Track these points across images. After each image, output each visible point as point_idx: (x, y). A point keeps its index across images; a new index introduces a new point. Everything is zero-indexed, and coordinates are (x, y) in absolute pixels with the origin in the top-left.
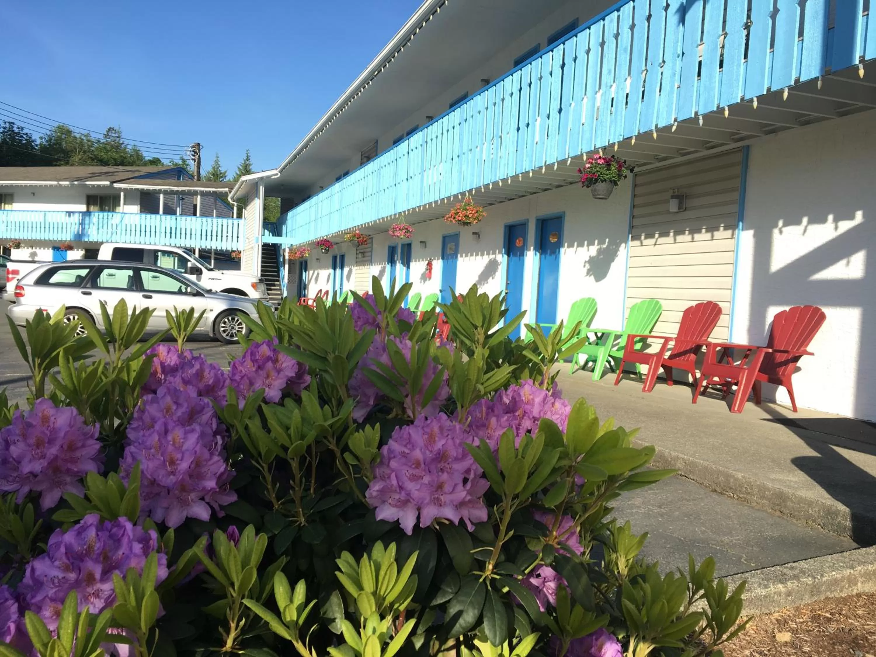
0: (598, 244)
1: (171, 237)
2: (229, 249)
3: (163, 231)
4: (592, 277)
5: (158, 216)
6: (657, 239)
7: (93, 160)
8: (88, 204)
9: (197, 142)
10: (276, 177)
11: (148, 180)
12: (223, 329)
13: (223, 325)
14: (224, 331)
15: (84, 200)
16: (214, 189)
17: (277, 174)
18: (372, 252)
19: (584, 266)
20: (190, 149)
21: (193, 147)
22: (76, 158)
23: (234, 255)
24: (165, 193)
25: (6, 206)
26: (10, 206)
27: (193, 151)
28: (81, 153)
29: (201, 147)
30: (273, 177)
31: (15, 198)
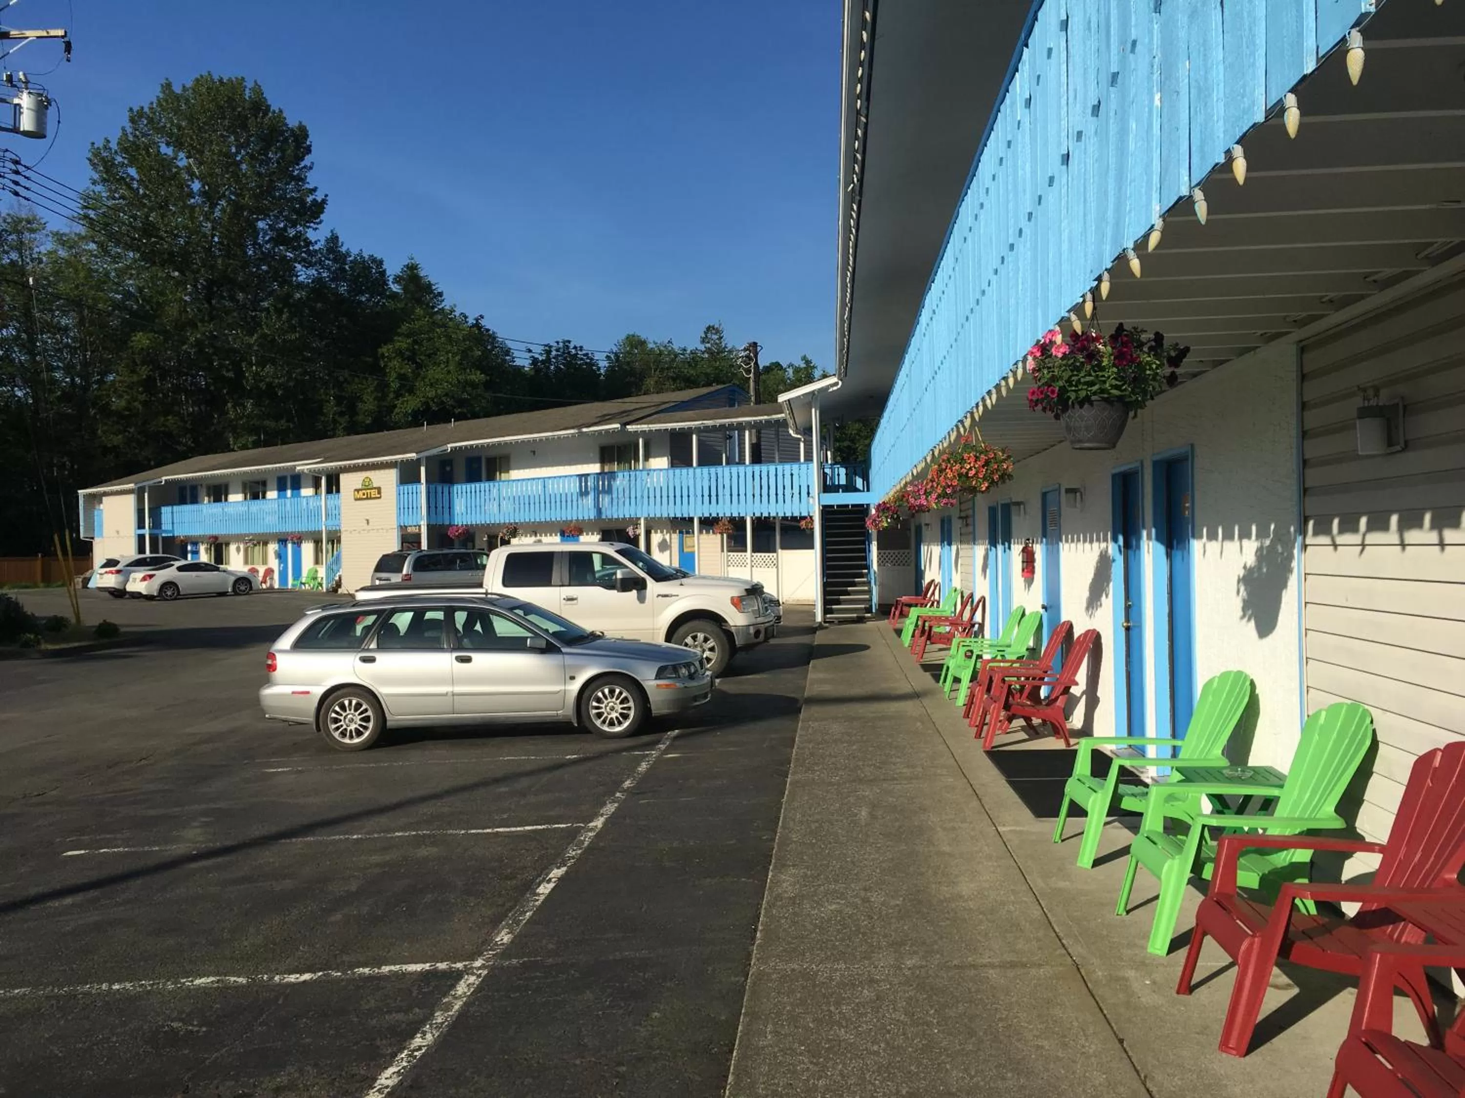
0: (1258, 537)
1: (710, 502)
2: (796, 514)
3: (699, 494)
4: (1252, 623)
5: (691, 470)
6: (1364, 535)
7: (674, 379)
8: (603, 461)
9: (752, 341)
10: (835, 388)
11: (679, 414)
12: (595, 711)
13: (595, 704)
14: (599, 715)
15: (597, 456)
16: (766, 417)
17: (836, 384)
18: (974, 516)
19: (1238, 592)
20: (743, 354)
21: (745, 350)
22: (650, 382)
23: (803, 524)
24: (699, 430)
25: (503, 475)
26: (507, 475)
27: (746, 356)
28: (657, 372)
29: (759, 348)
30: (831, 390)
31: (512, 464)
